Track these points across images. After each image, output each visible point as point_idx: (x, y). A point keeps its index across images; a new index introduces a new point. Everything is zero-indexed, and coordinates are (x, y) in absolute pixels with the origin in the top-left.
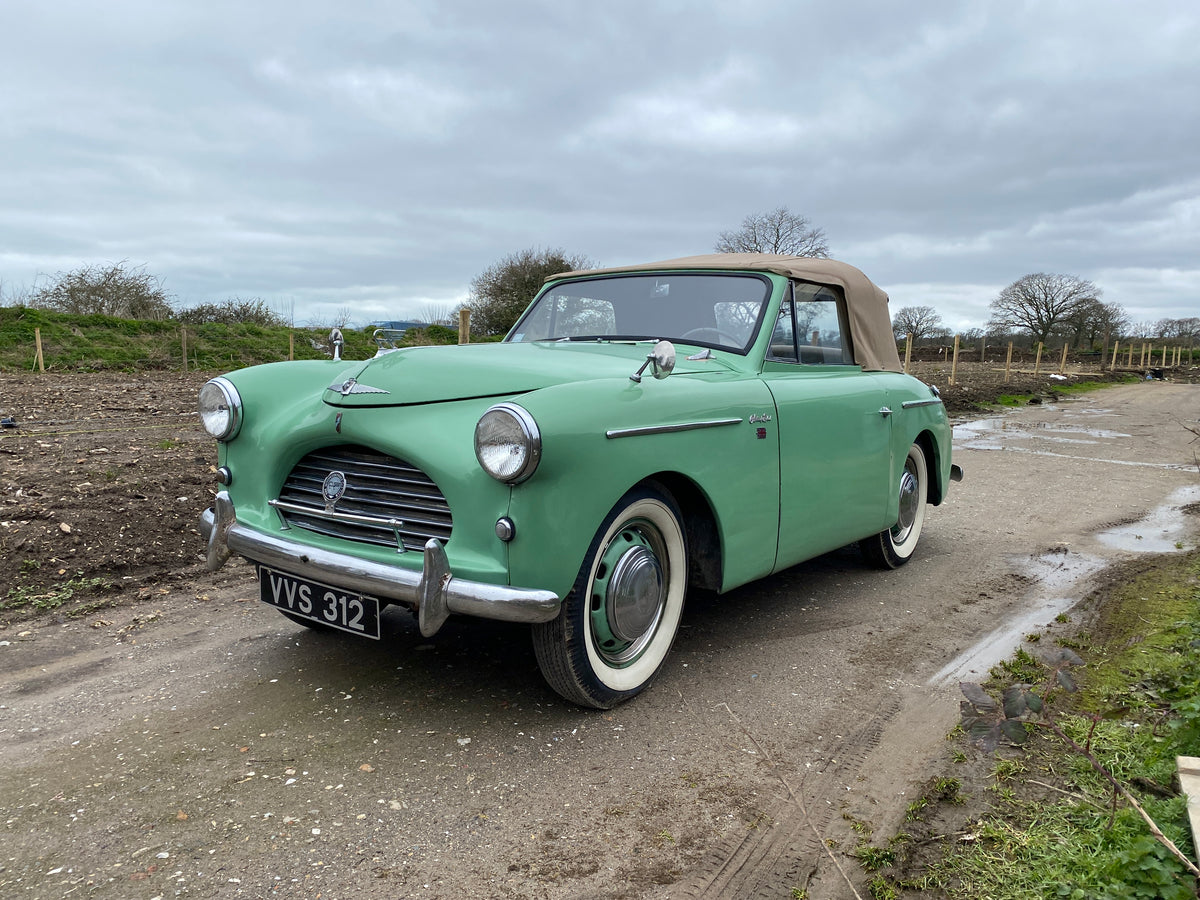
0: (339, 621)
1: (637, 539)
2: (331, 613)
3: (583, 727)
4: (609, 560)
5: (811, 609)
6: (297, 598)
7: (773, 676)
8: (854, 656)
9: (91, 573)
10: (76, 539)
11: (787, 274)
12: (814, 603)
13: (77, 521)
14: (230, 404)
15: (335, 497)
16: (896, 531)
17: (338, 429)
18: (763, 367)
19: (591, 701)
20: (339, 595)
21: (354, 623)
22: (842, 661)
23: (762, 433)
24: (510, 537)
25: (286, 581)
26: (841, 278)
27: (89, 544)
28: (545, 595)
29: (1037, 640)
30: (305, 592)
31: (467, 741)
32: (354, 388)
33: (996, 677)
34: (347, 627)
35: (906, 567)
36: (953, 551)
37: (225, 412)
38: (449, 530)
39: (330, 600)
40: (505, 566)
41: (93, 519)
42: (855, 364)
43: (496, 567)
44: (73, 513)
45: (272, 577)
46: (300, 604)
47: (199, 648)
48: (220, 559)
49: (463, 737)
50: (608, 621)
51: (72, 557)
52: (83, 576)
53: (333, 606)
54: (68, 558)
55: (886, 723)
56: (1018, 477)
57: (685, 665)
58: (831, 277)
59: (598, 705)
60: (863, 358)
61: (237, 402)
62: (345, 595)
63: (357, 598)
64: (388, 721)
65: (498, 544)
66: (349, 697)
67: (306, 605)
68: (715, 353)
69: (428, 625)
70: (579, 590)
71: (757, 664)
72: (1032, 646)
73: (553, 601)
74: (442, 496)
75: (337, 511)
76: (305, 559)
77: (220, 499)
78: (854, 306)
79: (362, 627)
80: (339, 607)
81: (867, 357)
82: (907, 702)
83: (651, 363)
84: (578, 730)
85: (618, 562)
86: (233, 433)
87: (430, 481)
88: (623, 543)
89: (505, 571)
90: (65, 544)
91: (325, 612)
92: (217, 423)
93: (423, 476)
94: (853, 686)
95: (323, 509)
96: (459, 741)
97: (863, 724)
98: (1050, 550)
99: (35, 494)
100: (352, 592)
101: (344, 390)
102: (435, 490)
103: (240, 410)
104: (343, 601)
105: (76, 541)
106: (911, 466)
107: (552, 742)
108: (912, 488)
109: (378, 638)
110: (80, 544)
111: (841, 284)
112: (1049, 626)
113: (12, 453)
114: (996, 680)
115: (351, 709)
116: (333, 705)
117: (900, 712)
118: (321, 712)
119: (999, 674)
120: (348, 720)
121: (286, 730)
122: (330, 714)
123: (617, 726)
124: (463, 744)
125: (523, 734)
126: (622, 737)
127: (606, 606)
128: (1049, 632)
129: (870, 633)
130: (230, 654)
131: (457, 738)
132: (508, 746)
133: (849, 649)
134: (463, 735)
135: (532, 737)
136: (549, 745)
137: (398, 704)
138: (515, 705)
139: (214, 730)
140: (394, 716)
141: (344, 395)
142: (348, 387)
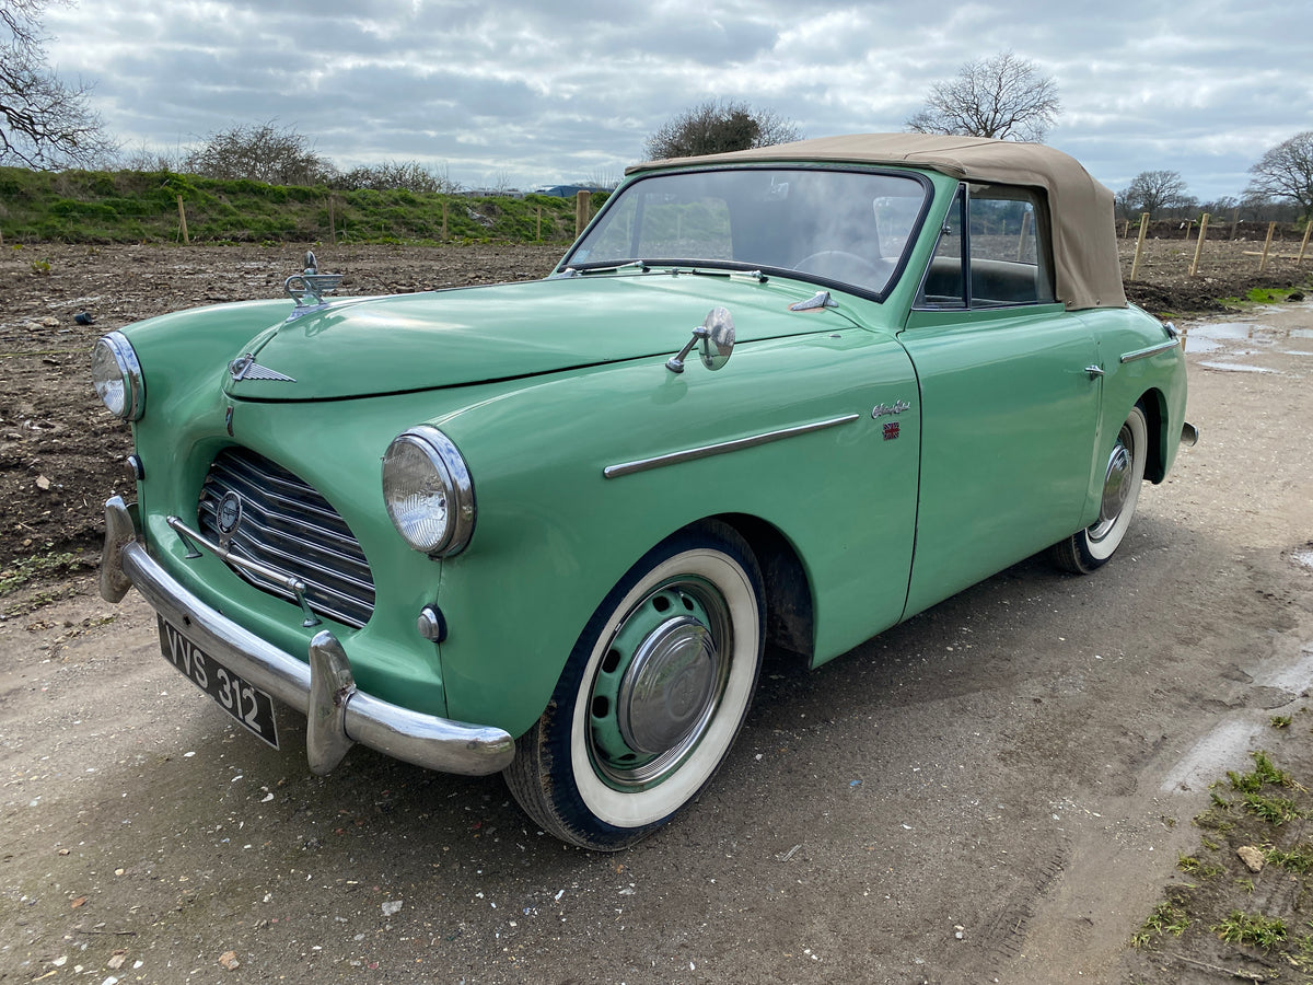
0: (235, 711)
1: (677, 606)
2: (226, 696)
3: (575, 885)
4: (624, 645)
5: (957, 649)
6: (193, 664)
7: (884, 785)
8: (1010, 747)
9: (63, 545)
10: (54, 497)
11: (958, 173)
12: (967, 637)
13: (60, 472)
14: (125, 373)
15: (229, 530)
16: (1094, 526)
17: (230, 430)
18: (906, 321)
19: (591, 846)
20: (231, 677)
21: (250, 718)
22: (990, 757)
23: (891, 432)
24: (441, 634)
25: (180, 638)
26: (1046, 175)
27: (70, 504)
28: (490, 734)
29: (1285, 726)
30: (199, 661)
31: (396, 906)
33: (1220, 805)
34: (243, 721)
35: (1103, 570)
36: (1172, 542)
37: (120, 383)
38: (372, 594)
39: (224, 680)
40: (438, 675)
41: (81, 471)
42: (1055, 302)
44: (62, 461)
45: (167, 628)
46: (196, 673)
49: (394, 897)
50: (620, 732)
51: (44, 522)
52: (52, 549)
53: (227, 688)
54: (38, 523)
55: (1039, 900)
56: (1268, 417)
57: (759, 757)
58: (1029, 174)
59: (602, 849)
60: (1069, 293)
61: (136, 370)
62: (238, 678)
63: (248, 688)
64: (303, 855)
66: (271, 797)
67: (202, 677)
68: (837, 297)
70: (563, 703)
71: (864, 756)
72: (1277, 737)
73: (505, 740)
75: (233, 551)
76: (188, 620)
77: (111, 507)
78: (1062, 215)
79: (258, 728)
80: (233, 692)
81: (1074, 287)
82: (1077, 854)
83: (700, 342)
84: (566, 889)
85: (639, 646)
86: (136, 411)
88: (652, 613)
89: (437, 681)
90: (39, 505)
91: (220, 694)
92: (116, 398)
94: (997, 810)
95: (218, 544)
96: (385, 906)
97: (1001, 901)
98: (1309, 544)
99: (47, 426)
101: (238, 373)
103: (140, 379)
104: (236, 685)
105: (54, 500)
106: (1126, 438)
107: (520, 917)
108: (1124, 464)
109: (277, 748)
110: (58, 504)
111: (1045, 183)
112: (1305, 695)
113: (56, 364)
114: (1219, 812)
115: (264, 820)
116: (242, 814)
117: (1062, 874)
118: (219, 827)
119: (1224, 800)
120: (249, 846)
121: (156, 862)
122: (230, 830)
123: (626, 886)
124: (387, 914)
125: (482, 896)
126: (626, 912)
127: (617, 713)
128: (1304, 710)
129: (1037, 701)
130: (164, 693)
131: (384, 899)
132: (454, 922)
133: (1001, 733)
134: (395, 892)
135: (493, 905)
136: (513, 924)
137: (330, 817)
138: (490, 831)
139: (61, 854)
140: (312, 844)
141: (237, 380)
142: (240, 369)
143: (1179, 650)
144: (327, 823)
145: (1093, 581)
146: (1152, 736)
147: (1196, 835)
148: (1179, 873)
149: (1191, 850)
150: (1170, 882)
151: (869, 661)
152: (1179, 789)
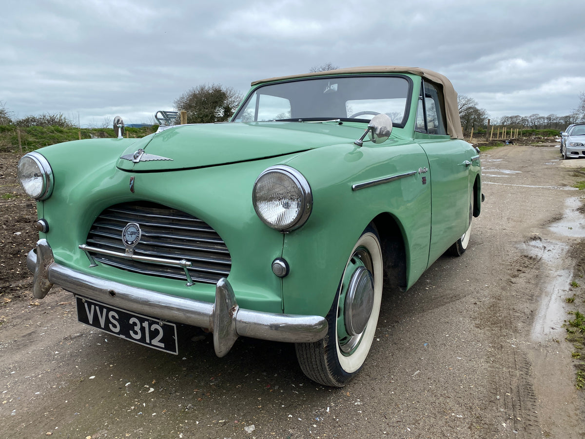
0: (143, 339)
1: (358, 262)
2: (136, 333)
4: (345, 280)
5: (431, 288)
6: (108, 321)
7: (438, 343)
8: (476, 322)
11: (421, 74)
14: (43, 172)
15: (132, 243)
17: (132, 189)
18: (414, 135)
19: (336, 383)
20: (142, 321)
21: (155, 342)
23: (424, 180)
24: (285, 274)
25: (97, 308)
26: (441, 80)
28: (314, 320)
29: (573, 301)
30: (113, 317)
31: (252, 428)
32: (143, 157)
34: (150, 344)
35: (465, 253)
37: (40, 179)
38: (230, 266)
39: (135, 324)
40: (279, 296)
42: (447, 135)
43: (270, 296)
45: (86, 305)
46: (110, 326)
47: (33, 348)
48: (43, 290)
49: (249, 425)
50: (345, 325)
53: (137, 328)
55: (529, 378)
57: (378, 339)
58: (437, 79)
59: (340, 385)
60: (451, 131)
61: (49, 170)
62: (147, 320)
63: (158, 323)
64: (187, 413)
65: (274, 280)
66: (152, 390)
67: (115, 326)
69: (221, 346)
71: (422, 334)
72: (572, 306)
73: (321, 323)
74: (221, 239)
75: (135, 253)
76: (112, 293)
77: (40, 246)
78: (447, 98)
79: (162, 345)
80: (143, 329)
84: (331, 407)
85: (350, 281)
86: (47, 194)
87: (210, 228)
89: (278, 299)
91: (131, 332)
92: (34, 187)
93: (204, 224)
94: (490, 347)
95: (123, 251)
96: (246, 429)
97: (516, 381)
98: (531, 238)
100: (153, 319)
101: (135, 158)
102: (215, 235)
103: (51, 177)
104: (146, 324)
107: (316, 423)
109: (177, 354)
111: (442, 83)
112: (571, 290)
114: (572, 335)
115: (155, 402)
116: (141, 399)
117: (532, 367)
118: (133, 408)
119: (571, 330)
120: (155, 414)
121: (106, 429)
122: (140, 408)
123: (356, 401)
124: (249, 432)
125: (292, 416)
126: (363, 411)
127: (344, 314)
128: (574, 295)
129: (475, 304)
130: (57, 352)
131: (243, 426)
132: (285, 431)
133: (471, 317)
134: (247, 422)
135: (300, 419)
136: (315, 426)
137: (190, 394)
138: (276, 387)
139: (47, 435)
140: (190, 407)
141: (135, 163)
142: (138, 156)
143: (513, 280)
144: (191, 397)
145: (463, 258)
146: (527, 311)
147: (570, 345)
148: (575, 360)
149: (573, 350)
150: (574, 363)
151: (398, 297)
152: (551, 330)
